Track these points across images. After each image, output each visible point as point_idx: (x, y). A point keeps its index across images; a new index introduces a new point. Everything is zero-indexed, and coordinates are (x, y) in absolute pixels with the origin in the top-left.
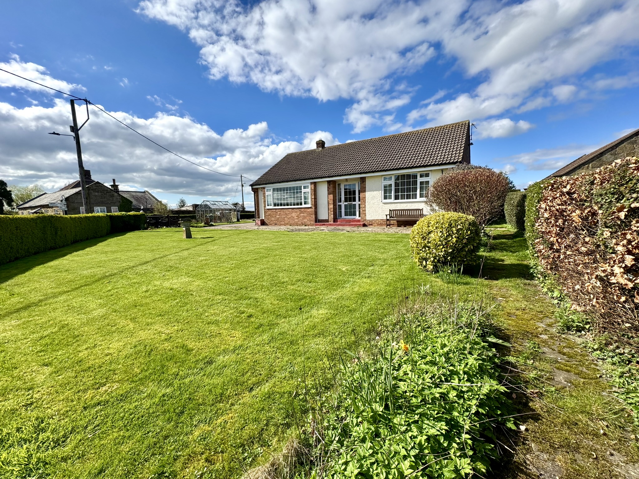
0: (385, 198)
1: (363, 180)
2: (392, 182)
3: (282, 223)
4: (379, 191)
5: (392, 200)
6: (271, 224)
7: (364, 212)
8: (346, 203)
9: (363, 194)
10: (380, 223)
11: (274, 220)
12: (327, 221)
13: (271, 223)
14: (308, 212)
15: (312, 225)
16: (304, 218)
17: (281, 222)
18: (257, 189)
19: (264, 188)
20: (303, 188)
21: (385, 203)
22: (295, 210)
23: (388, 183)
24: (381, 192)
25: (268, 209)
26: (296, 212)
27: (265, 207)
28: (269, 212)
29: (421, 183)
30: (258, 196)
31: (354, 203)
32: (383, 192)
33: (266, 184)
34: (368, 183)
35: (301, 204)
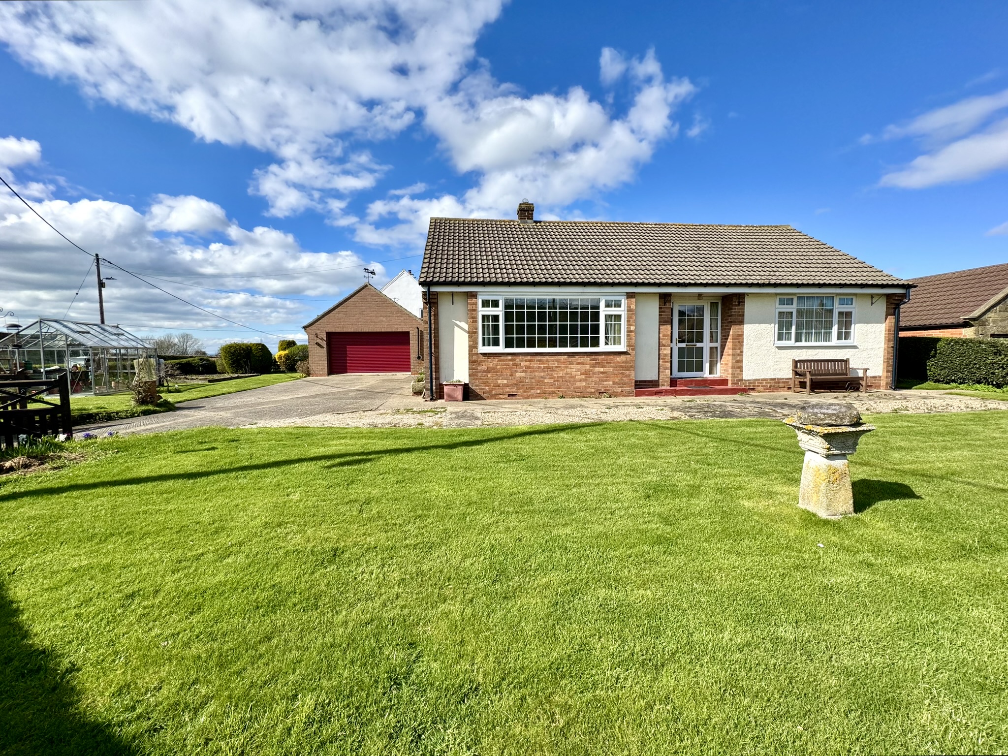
0: (780, 338)
1: (741, 297)
2: (793, 308)
3: (532, 391)
4: (770, 323)
5: (792, 343)
6: (494, 397)
7: (739, 364)
8: (683, 345)
9: (738, 327)
10: (774, 385)
11: (507, 385)
12: (655, 383)
13: (494, 392)
14: (618, 363)
15: (628, 394)
16: (606, 376)
17: (532, 388)
18: (437, 293)
19: (474, 295)
20: (602, 304)
21: (779, 348)
22: (577, 357)
23: (786, 308)
24: (773, 325)
25: (484, 354)
26: (579, 364)
27: (473, 346)
28: (491, 363)
30: (436, 315)
31: (699, 345)
32: (777, 325)
33: (484, 284)
34: (750, 308)
35: (595, 342)
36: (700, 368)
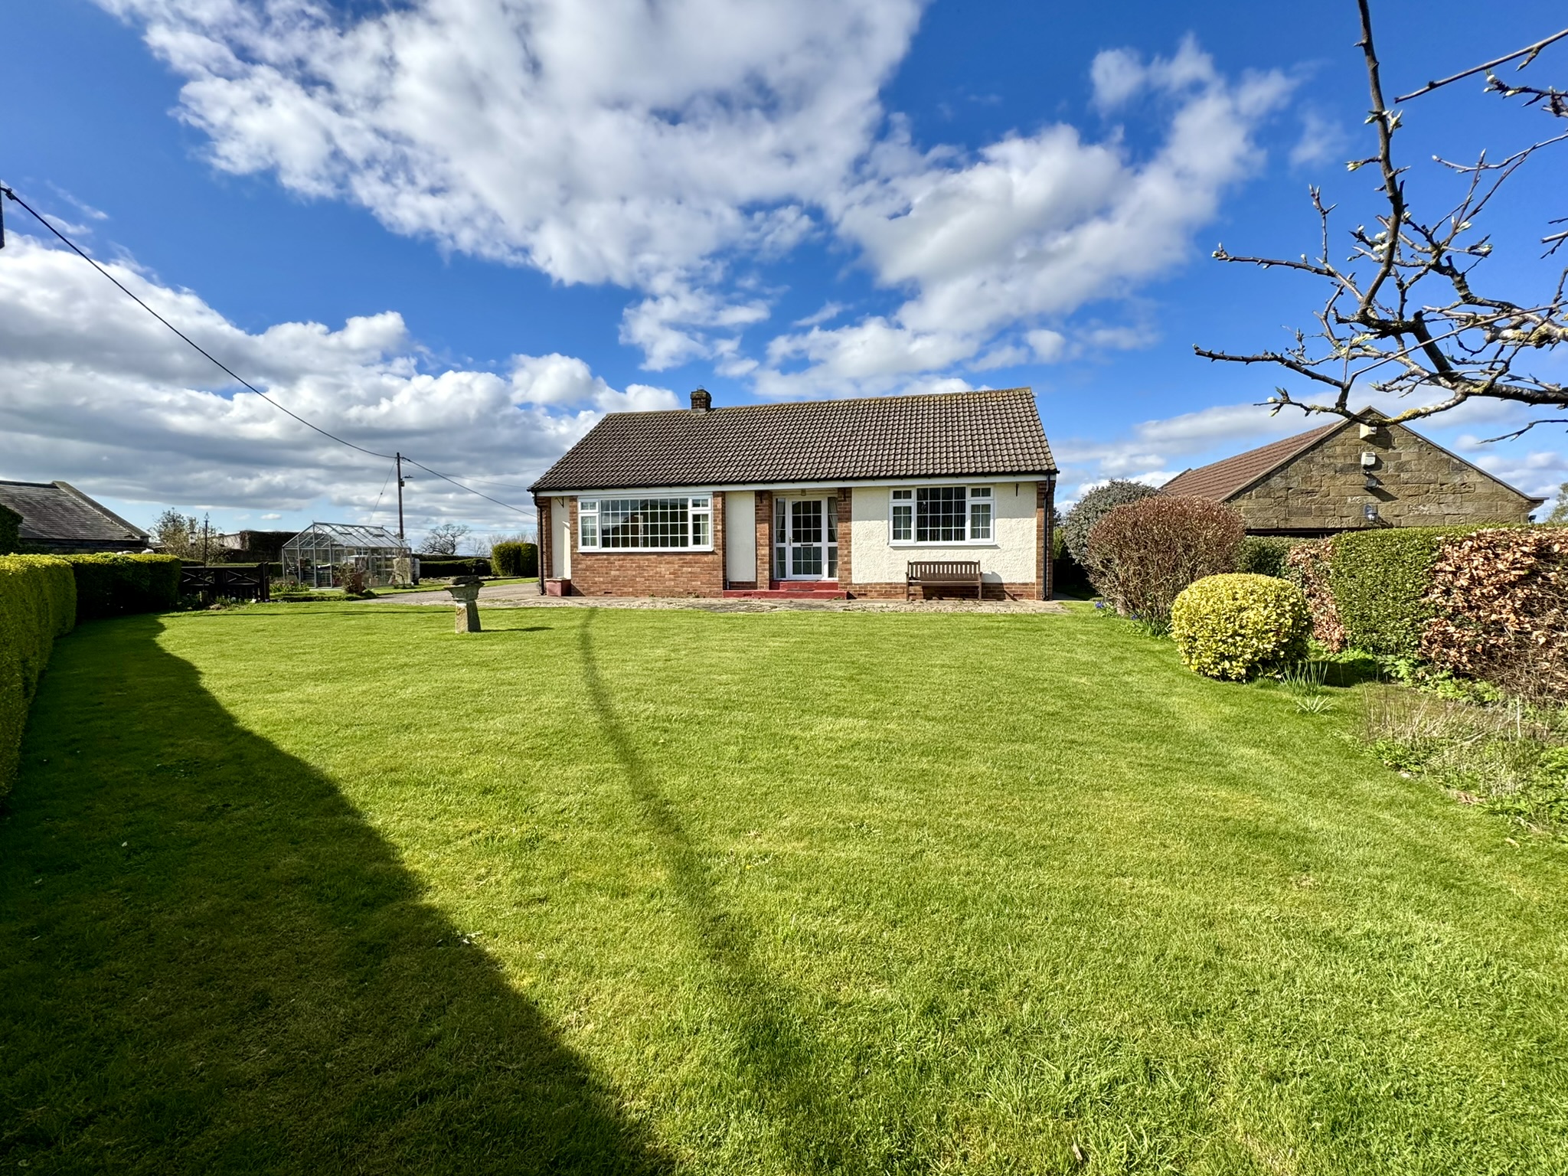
0: (897, 536)
1: (846, 493)
2: (912, 502)
3: (625, 590)
4: (882, 519)
5: (912, 541)
6: (593, 593)
7: (848, 566)
8: (798, 545)
9: (844, 524)
10: (888, 591)
11: (603, 583)
12: (752, 585)
13: (592, 590)
14: (706, 562)
15: (716, 595)
16: (694, 576)
17: (625, 586)
18: (549, 499)
19: (574, 499)
20: (690, 504)
21: (895, 548)
22: (666, 557)
23: (902, 503)
24: (886, 522)
25: (583, 554)
26: (668, 563)
27: (574, 546)
28: (589, 562)
29: (974, 508)
30: (549, 518)
31: (816, 545)
32: (891, 523)
33: (581, 488)
34: (857, 503)
35: (684, 543)
36: (818, 571)
